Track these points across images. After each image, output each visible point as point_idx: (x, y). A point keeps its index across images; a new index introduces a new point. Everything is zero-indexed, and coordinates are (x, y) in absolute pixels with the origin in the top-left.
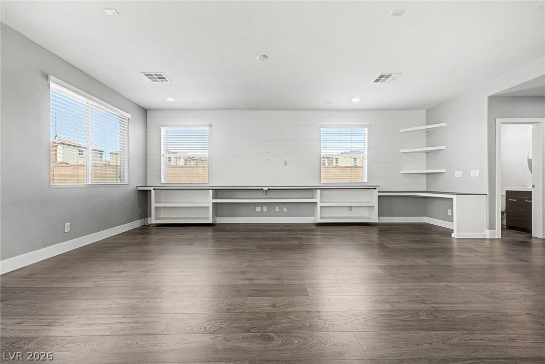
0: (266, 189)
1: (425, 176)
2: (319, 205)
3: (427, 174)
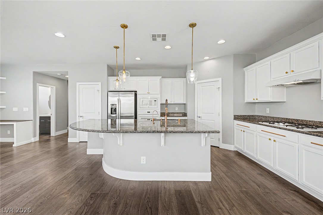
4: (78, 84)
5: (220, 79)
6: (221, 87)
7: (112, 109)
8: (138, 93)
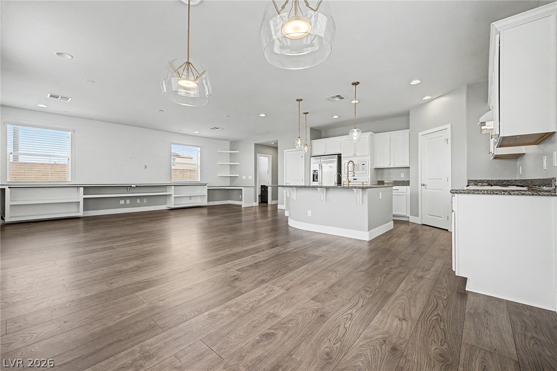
0: (135, 186)
1: (229, 178)
2: (173, 196)
3: (230, 177)
4: (285, 151)
5: (448, 126)
6: (449, 137)
7: (314, 175)
8: (342, 156)
